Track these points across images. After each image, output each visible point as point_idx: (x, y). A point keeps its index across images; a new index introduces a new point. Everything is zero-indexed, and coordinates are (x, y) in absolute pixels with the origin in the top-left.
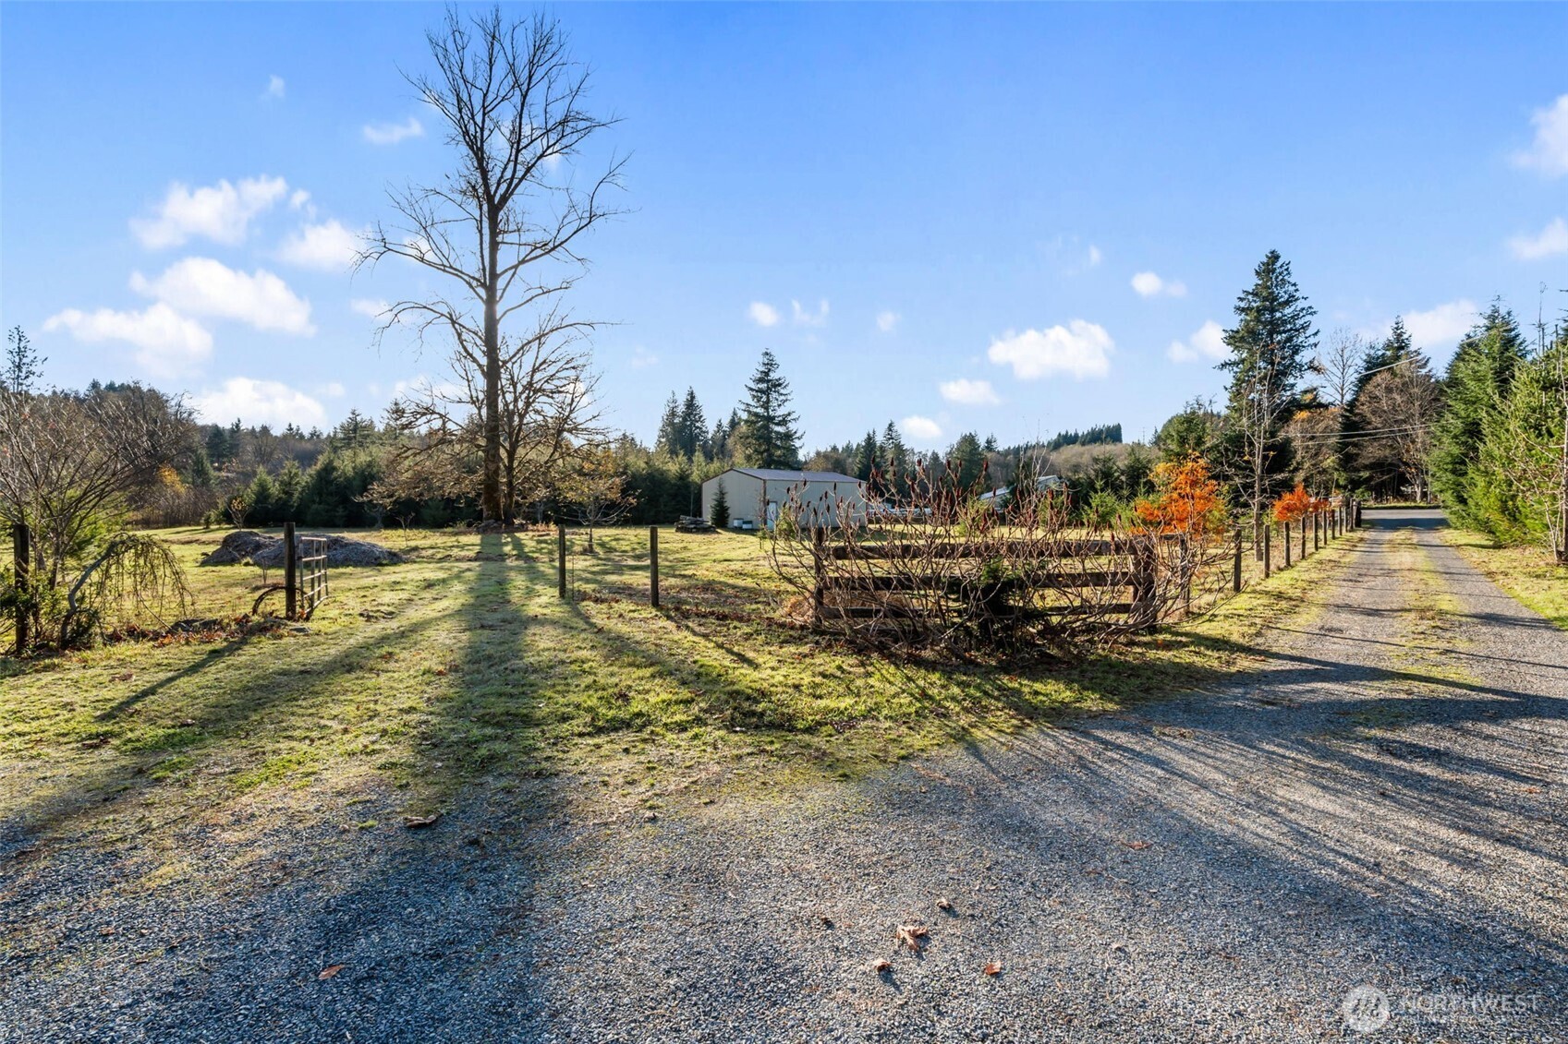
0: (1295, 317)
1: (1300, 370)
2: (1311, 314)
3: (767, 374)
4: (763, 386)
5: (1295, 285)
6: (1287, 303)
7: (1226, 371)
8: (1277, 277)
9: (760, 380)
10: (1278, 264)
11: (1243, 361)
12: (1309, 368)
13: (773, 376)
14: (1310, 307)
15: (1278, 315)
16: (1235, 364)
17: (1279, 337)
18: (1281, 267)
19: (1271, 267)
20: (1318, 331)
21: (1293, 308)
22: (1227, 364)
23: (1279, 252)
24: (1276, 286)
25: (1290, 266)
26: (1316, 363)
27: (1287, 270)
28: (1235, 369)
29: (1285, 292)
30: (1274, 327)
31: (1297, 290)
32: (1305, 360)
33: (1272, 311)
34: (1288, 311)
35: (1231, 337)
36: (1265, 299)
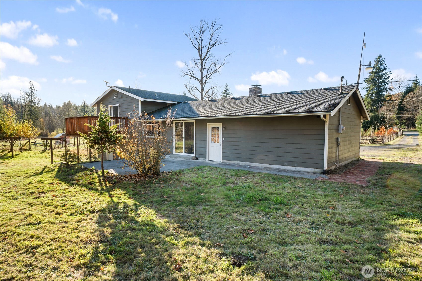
0: (386, 75)
1: (387, 90)
2: (391, 74)
3: (226, 91)
4: (225, 95)
5: (386, 65)
6: (384, 70)
7: (364, 90)
8: (381, 62)
9: (224, 93)
10: (381, 59)
11: (369, 87)
12: (389, 90)
13: (228, 92)
14: (390, 72)
15: (381, 74)
16: (367, 88)
17: (381, 81)
18: (382, 59)
19: (379, 60)
20: (392, 79)
21: (385, 72)
22: (364, 88)
23: (382, 55)
24: (380, 65)
25: (385, 59)
26: (391, 88)
27: (384, 60)
28: (367, 90)
29: (383, 67)
30: (380, 77)
31: (387, 66)
32: (388, 87)
33: (379, 72)
34: (384, 72)
35: (366, 80)
36: (377, 69)
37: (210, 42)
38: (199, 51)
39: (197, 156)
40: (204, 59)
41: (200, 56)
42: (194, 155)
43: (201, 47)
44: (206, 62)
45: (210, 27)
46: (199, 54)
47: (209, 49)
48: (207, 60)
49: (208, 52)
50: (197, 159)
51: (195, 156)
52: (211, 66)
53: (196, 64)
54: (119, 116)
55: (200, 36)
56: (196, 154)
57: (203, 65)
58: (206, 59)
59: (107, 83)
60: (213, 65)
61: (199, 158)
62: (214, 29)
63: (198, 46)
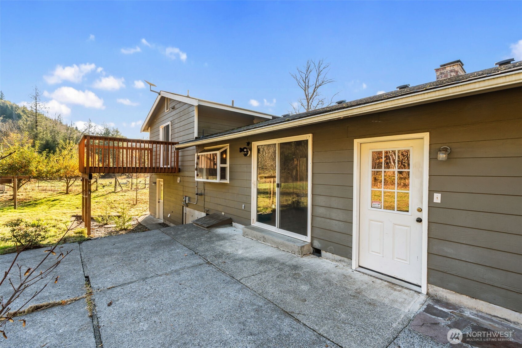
37: (317, 82)
38: (305, 90)
39: (317, 244)
40: (310, 99)
41: (306, 96)
42: (308, 239)
43: (308, 86)
44: (312, 102)
45: (316, 67)
46: (306, 94)
47: (315, 88)
48: (314, 99)
49: (314, 92)
50: (317, 252)
51: (312, 244)
52: (318, 104)
53: (302, 105)
54: (170, 141)
55: (307, 76)
56: (312, 238)
57: (310, 104)
58: (313, 97)
59: (151, 85)
60: (320, 102)
61: (323, 253)
62: (321, 69)
63: (304, 86)
